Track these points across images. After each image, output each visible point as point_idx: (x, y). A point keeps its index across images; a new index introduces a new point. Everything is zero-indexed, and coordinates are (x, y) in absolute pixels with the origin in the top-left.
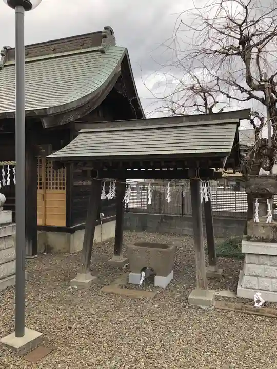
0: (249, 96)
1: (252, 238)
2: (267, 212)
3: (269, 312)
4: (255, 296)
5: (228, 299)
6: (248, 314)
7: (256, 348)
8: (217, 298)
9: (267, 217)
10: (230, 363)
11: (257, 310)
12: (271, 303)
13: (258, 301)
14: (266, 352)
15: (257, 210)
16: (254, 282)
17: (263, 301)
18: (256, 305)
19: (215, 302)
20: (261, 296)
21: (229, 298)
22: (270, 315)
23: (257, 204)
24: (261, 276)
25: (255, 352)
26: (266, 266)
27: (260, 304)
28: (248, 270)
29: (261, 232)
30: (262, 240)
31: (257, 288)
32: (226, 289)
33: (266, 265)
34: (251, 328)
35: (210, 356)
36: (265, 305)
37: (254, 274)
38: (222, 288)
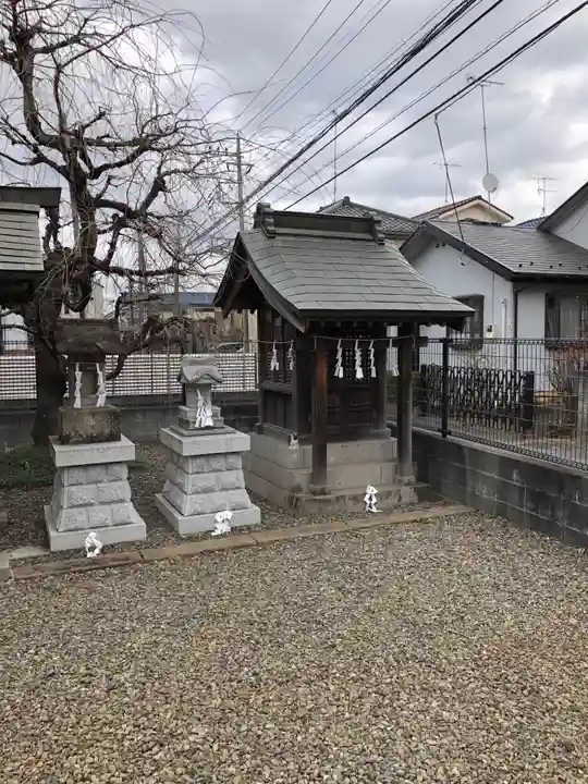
0: (35, 155)
1: (72, 438)
2: (95, 389)
3: (113, 560)
4: (88, 539)
5: (34, 560)
6: (81, 572)
7: (110, 615)
8: (14, 564)
9: (98, 397)
10: (76, 649)
11: (94, 561)
12: (112, 546)
13: (92, 548)
14: (128, 615)
15: (78, 384)
16: (80, 517)
17: (99, 545)
18: (89, 555)
19: (12, 571)
20: (96, 538)
21: (36, 558)
22: (116, 563)
23: (78, 374)
24: (92, 505)
25: (112, 620)
26: (100, 485)
27: (97, 551)
28: (69, 498)
29: (90, 424)
30: (91, 440)
31: (86, 526)
32: (24, 545)
33: (100, 482)
34: (91, 591)
35: (36, 654)
36: (103, 551)
37: (81, 502)
38: (15, 546)
